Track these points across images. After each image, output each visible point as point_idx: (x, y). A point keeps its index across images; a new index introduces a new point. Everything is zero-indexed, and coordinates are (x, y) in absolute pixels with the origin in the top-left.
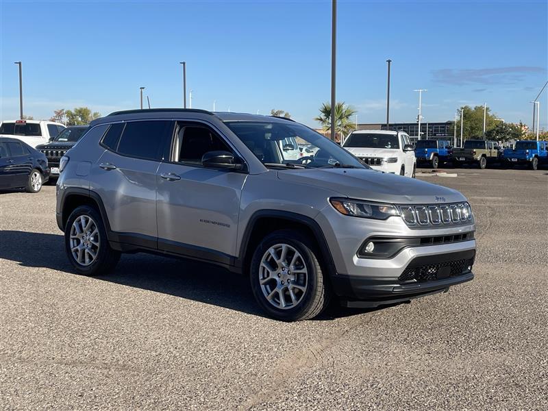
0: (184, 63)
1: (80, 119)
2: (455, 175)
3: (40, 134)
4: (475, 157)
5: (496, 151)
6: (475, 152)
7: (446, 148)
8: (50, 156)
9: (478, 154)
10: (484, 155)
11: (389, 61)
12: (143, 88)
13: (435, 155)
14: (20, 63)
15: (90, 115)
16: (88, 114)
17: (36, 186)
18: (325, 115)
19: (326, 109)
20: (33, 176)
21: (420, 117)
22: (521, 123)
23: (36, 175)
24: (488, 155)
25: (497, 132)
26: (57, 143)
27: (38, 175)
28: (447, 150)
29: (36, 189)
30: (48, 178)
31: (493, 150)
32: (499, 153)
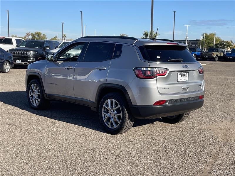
0: (82, 12)
1: (37, 37)
2: (205, 64)
3: (12, 44)
4: (213, 56)
5: (222, 53)
6: (213, 54)
7: (200, 51)
8: (15, 54)
9: (215, 55)
10: (217, 55)
11: (175, 12)
12: (63, 23)
13: (195, 55)
14: (8, 11)
15: (41, 35)
16: (40, 35)
17: (7, 69)
18: (145, 36)
19: (146, 34)
20: (5, 65)
21: (187, 37)
22: (231, 41)
23: (7, 64)
24: (219, 55)
25: (220, 44)
26: (19, 48)
27: (8, 64)
28: (200, 52)
29: (7, 71)
30: (13, 65)
31: (221, 53)
32: (224, 54)
